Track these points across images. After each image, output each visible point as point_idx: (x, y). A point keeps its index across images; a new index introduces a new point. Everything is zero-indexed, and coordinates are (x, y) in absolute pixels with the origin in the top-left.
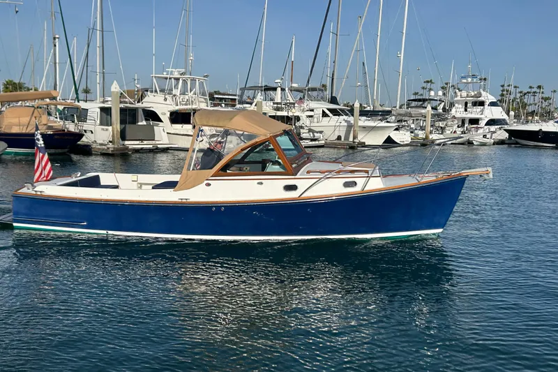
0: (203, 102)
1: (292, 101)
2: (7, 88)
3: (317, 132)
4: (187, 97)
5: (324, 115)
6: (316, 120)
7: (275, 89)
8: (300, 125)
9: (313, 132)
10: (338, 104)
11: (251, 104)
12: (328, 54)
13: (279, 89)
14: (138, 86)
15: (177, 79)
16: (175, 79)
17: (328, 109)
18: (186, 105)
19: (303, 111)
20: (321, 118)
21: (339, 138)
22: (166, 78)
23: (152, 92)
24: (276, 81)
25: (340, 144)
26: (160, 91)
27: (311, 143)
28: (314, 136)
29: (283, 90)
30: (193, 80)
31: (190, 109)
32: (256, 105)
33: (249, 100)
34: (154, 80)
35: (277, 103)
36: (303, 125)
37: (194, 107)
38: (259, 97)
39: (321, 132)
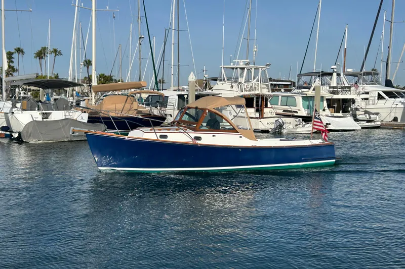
0: (265, 88)
1: (347, 85)
2: (100, 80)
3: (373, 114)
4: (250, 84)
5: (380, 97)
6: (371, 102)
7: (331, 74)
8: (356, 107)
9: (369, 113)
10: (393, 87)
11: (309, 88)
12: (381, 40)
13: (335, 75)
14: (206, 76)
15: (243, 69)
16: (241, 68)
17: (384, 92)
18: (250, 91)
19: (359, 94)
20: (376, 100)
21: (395, 119)
22: (233, 68)
23: (220, 80)
24: (332, 67)
25: (397, 125)
26: (228, 80)
27: (367, 124)
28: (370, 117)
29: (338, 75)
30: (257, 69)
31: (253, 95)
32: (314, 90)
33: (305, 85)
34: (223, 70)
35: (333, 87)
36: (358, 107)
37: (257, 92)
38: (317, 82)
39: (377, 114)
